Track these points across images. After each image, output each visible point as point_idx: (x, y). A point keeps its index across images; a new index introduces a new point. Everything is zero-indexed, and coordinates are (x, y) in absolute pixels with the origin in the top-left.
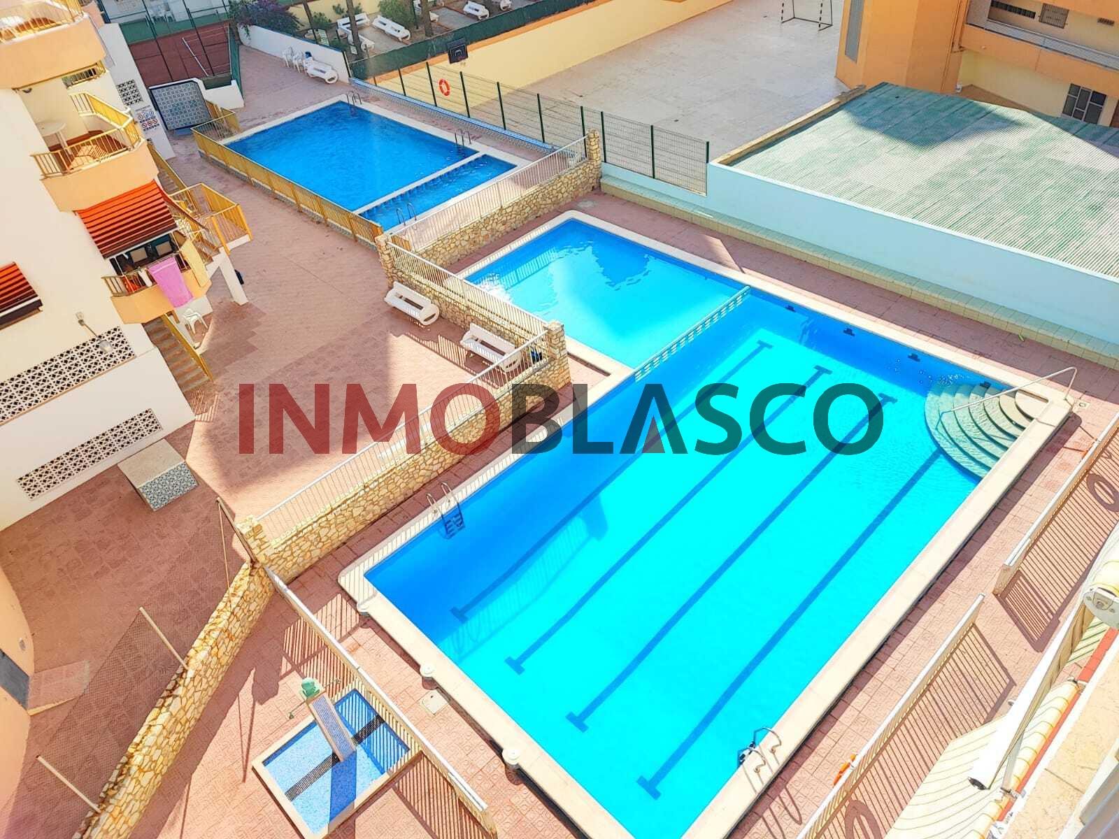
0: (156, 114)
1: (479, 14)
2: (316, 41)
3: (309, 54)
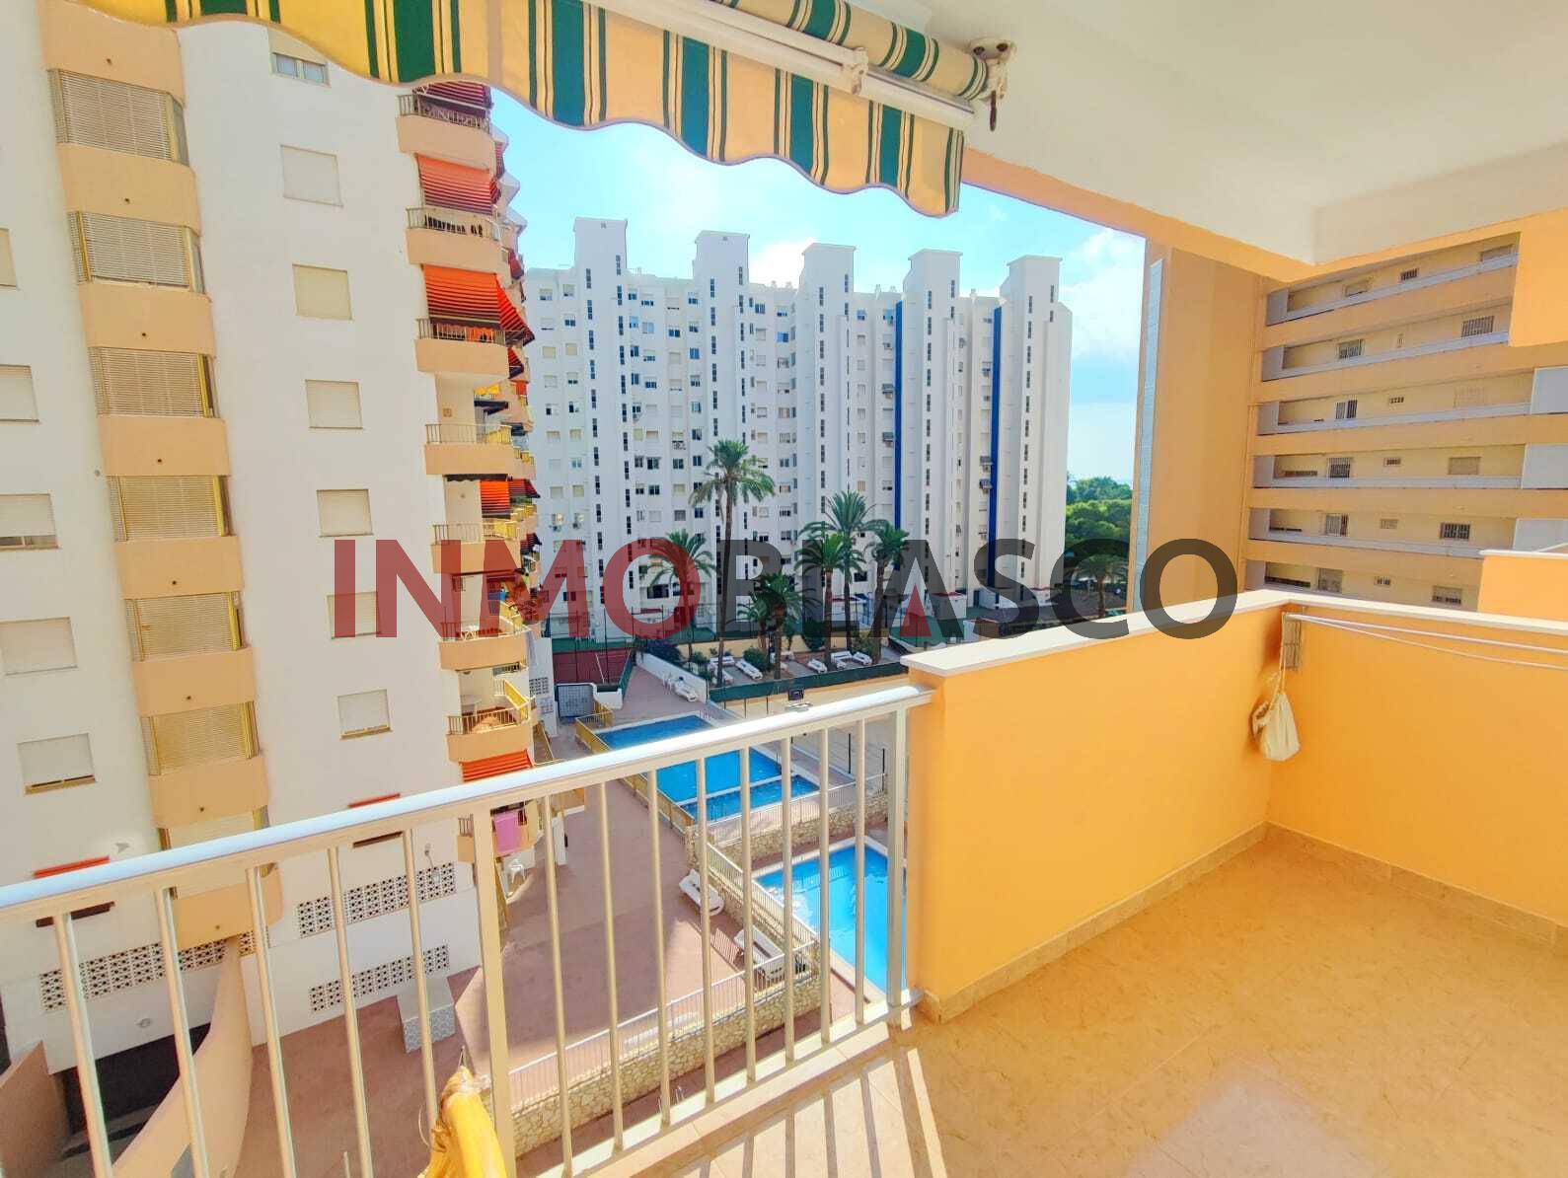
0: (555, 704)
1: (820, 669)
2: (689, 670)
3: (681, 679)
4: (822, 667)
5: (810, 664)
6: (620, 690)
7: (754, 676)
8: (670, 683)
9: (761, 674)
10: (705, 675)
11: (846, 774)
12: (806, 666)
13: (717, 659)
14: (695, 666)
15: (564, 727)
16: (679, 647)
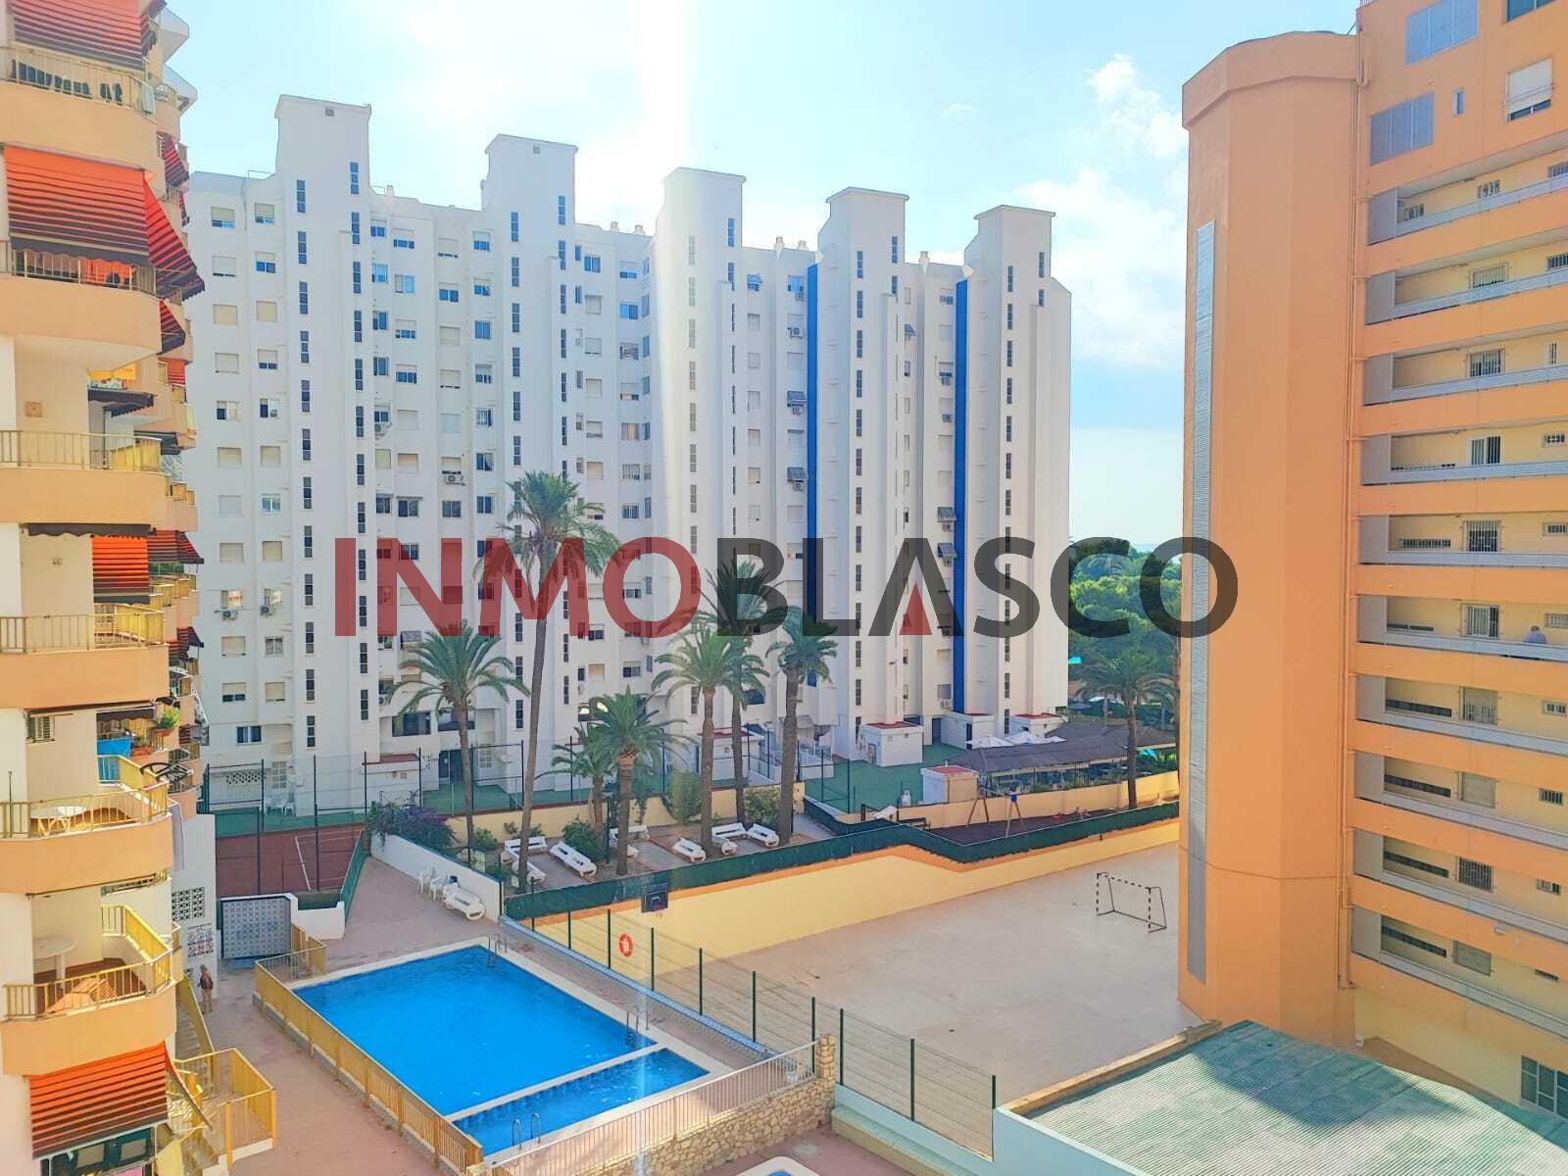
0: (216, 935)
1: (693, 855)
2: (469, 864)
3: (454, 879)
4: (698, 852)
5: (677, 847)
6: (341, 905)
7: (582, 869)
8: (433, 887)
9: (593, 867)
10: (497, 872)
11: (750, 1043)
12: (671, 851)
13: (518, 842)
14: (480, 856)
15: (232, 978)
16: (451, 822)
